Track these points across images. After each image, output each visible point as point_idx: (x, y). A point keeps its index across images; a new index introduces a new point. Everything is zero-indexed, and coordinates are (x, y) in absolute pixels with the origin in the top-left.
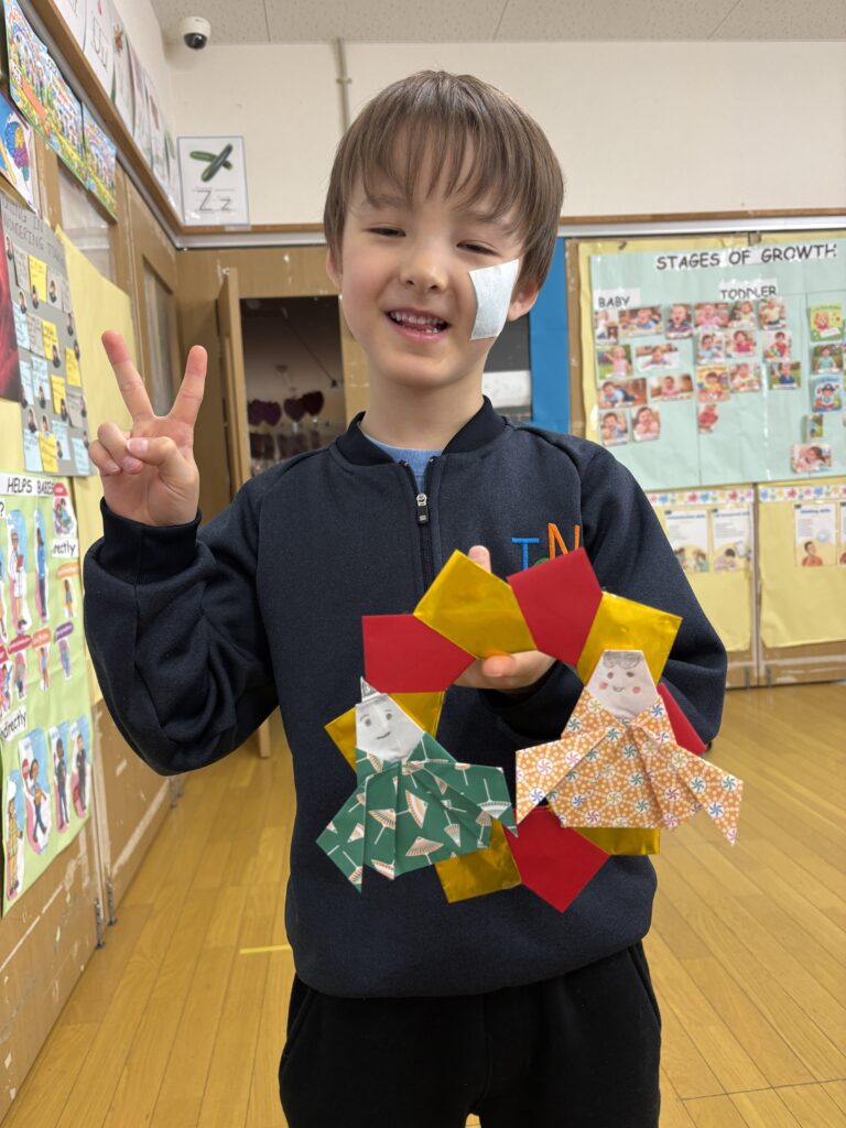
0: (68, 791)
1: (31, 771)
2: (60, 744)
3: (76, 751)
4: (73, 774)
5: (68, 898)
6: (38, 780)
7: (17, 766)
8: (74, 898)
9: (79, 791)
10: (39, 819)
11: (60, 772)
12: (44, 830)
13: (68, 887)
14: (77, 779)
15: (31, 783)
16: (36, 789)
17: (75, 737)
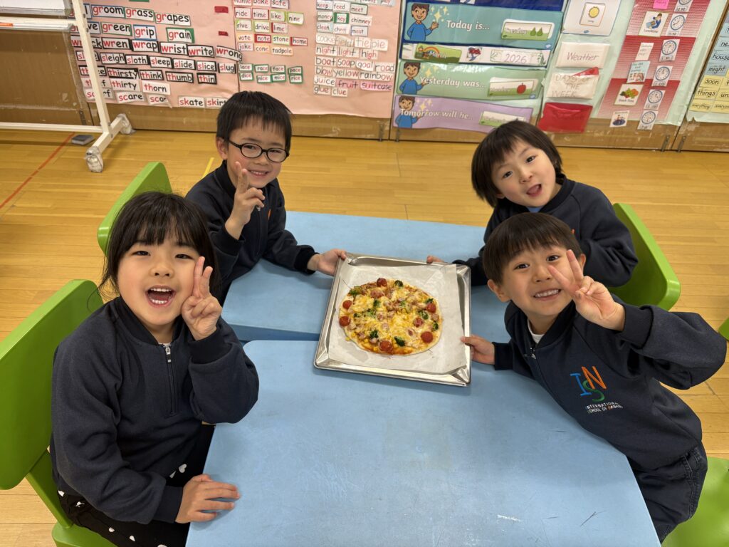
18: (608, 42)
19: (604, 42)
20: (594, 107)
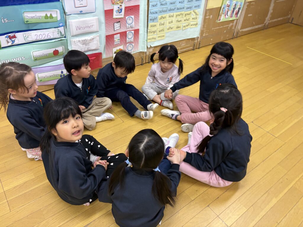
0: (235, 13)
1: (229, 6)
2: (235, 5)
3: (239, 7)
4: (237, 11)
5: (229, 28)
6: (230, 8)
7: (226, 4)
8: (230, 29)
9: (237, 14)
10: (227, 14)
11: (234, 9)
12: (228, 15)
13: (229, 26)
14: (237, 12)
15: (228, 8)
16: (228, 9)
17: (239, 5)
18: (96, 16)
19: (94, 16)
20: (102, 53)
